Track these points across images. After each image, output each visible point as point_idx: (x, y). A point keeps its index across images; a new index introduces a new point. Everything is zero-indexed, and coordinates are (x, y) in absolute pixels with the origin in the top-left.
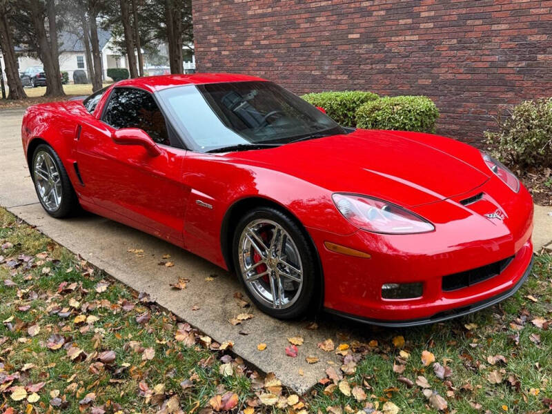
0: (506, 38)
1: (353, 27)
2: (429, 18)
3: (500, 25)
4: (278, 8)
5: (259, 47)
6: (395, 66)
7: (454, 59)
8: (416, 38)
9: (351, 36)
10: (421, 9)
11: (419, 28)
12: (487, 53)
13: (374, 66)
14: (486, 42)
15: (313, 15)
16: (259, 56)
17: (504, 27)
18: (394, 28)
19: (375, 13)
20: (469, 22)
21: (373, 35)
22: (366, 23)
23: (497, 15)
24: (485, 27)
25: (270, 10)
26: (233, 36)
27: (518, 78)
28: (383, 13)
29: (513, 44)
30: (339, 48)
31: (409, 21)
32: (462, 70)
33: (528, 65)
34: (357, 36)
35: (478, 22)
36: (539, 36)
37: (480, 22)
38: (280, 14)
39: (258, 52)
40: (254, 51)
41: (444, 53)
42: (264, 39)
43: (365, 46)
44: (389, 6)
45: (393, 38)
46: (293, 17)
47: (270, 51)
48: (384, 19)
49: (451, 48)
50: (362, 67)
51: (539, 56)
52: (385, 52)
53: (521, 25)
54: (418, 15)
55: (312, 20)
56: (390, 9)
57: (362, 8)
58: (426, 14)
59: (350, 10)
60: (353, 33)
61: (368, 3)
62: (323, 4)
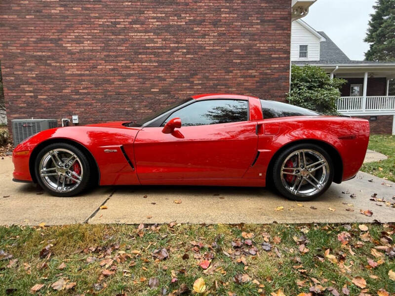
1: (153, 86)
2: (199, 84)
5: (77, 93)
9: (153, 90)
16: (78, 99)
17: (234, 89)
18: (180, 87)
19: (167, 80)
21: (167, 90)
25: (87, 72)
26: (51, 86)
28: (172, 80)
30: (145, 96)
31: (188, 85)
34: (158, 90)
35: (222, 87)
37: (224, 87)
38: (99, 76)
39: (77, 97)
40: (73, 96)
42: (84, 89)
43: (163, 95)
44: (176, 77)
45: (180, 92)
47: (89, 96)
50: (161, 106)
52: (175, 99)
54: (193, 82)
55: (124, 80)
56: (177, 78)
57: (159, 77)
58: (197, 82)
59: (151, 77)
60: (154, 89)
61: (163, 75)
62: (131, 72)
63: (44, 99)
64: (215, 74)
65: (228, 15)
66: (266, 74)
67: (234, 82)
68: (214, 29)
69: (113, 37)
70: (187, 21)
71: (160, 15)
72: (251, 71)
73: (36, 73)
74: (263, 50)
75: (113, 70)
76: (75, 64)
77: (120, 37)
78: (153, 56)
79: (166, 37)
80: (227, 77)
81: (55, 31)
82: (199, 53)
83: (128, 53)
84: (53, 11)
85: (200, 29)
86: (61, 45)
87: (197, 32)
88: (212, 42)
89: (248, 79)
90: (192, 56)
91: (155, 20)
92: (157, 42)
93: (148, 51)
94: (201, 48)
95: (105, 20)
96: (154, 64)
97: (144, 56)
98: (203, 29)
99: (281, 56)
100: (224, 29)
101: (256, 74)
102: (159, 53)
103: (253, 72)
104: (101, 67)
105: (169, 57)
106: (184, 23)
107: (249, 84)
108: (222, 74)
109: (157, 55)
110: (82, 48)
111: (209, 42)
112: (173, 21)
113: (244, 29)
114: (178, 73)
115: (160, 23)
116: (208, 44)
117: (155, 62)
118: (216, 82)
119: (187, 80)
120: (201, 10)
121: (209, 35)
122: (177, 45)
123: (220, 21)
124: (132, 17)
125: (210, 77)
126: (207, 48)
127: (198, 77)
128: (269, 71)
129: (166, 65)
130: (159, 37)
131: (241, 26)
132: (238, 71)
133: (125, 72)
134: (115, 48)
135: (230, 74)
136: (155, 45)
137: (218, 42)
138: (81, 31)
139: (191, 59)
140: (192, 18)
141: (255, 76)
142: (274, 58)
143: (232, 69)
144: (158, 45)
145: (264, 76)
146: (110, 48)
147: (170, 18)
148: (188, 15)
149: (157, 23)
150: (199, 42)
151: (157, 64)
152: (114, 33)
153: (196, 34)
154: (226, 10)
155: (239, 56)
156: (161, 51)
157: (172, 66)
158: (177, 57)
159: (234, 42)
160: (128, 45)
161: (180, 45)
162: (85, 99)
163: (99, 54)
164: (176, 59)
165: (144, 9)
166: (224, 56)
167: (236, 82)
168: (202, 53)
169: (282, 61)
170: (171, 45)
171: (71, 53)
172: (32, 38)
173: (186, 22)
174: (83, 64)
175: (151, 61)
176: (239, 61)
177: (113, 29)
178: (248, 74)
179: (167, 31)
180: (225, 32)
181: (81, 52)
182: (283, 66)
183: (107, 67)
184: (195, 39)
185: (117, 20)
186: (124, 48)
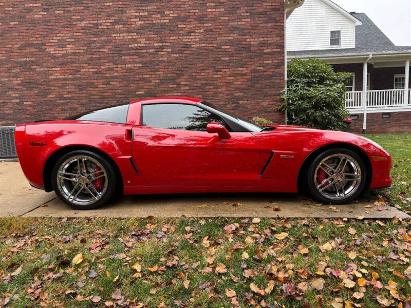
0: (225, 95)
1: (138, 88)
2: (186, 85)
4: (78, 76)
5: (61, 98)
9: (138, 93)
10: (180, 80)
11: (180, 90)
12: (217, 101)
14: (216, 96)
15: (108, 80)
16: (62, 104)
17: (223, 89)
18: (166, 89)
19: (153, 81)
20: (207, 87)
22: (147, 86)
23: (220, 84)
24: (215, 90)
25: (71, 76)
26: (36, 92)
28: (158, 81)
29: (228, 97)
30: (130, 99)
31: (175, 86)
33: (236, 106)
34: (143, 93)
35: (211, 87)
36: (239, 94)
37: (212, 87)
38: (83, 79)
39: (62, 101)
40: (57, 101)
42: (68, 93)
44: (162, 78)
45: (166, 94)
46: (93, 81)
47: (73, 101)
48: (159, 84)
51: (241, 102)
53: (230, 89)
54: (179, 83)
55: (108, 83)
56: (163, 80)
57: (144, 78)
58: (184, 83)
59: (135, 79)
60: (139, 91)
61: (148, 76)
62: (115, 74)
63: (30, 106)
64: (202, 74)
65: (214, 10)
66: (258, 71)
67: (223, 81)
68: (200, 25)
69: (95, 39)
70: (171, 18)
71: (143, 14)
72: (241, 69)
73: (21, 79)
74: (254, 46)
75: (96, 73)
76: (59, 69)
77: (103, 38)
78: (137, 57)
79: (150, 36)
80: (215, 76)
81: (38, 36)
82: (185, 52)
83: (111, 55)
84: (35, 16)
85: (184, 26)
86: (45, 50)
87: (182, 29)
88: (198, 39)
89: (239, 77)
90: (178, 55)
91: (138, 19)
92: (140, 42)
93: (131, 51)
94: (187, 46)
95: (87, 22)
96: (139, 65)
97: (128, 57)
98: (188, 26)
99: (274, 50)
100: (210, 24)
101: (246, 71)
102: (142, 53)
103: (243, 70)
104: (84, 70)
105: (154, 58)
106: (168, 21)
107: (239, 83)
108: (210, 74)
109: (140, 55)
110: (65, 52)
111: (194, 40)
112: (157, 19)
113: (232, 23)
114: (164, 74)
115: (143, 22)
116: (193, 42)
117: (139, 63)
118: (204, 82)
119: (173, 80)
120: (185, 6)
121: (194, 32)
122: (161, 44)
123: (206, 16)
124: (114, 18)
125: (197, 77)
126: (193, 46)
127: (185, 77)
128: (261, 68)
129: (150, 66)
130: (142, 36)
131: (229, 20)
132: (228, 70)
133: (108, 75)
134: (98, 50)
135: (219, 73)
136: (139, 45)
137: (204, 39)
138: (63, 35)
139: (177, 58)
140: (176, 15)
141: (245, 74)
142: (265, 53)
143: (221, 67)
144: (142, 45)
145: (256, 74)
146: (93, 50)
147: (153, 16)
148: (172, 12)
149: (140, 23)
150: (184, 40)
151: (141, 65)
152: (96, 35)
153: (181, 32)
154: (212, 4)
155: (227, 53)
156: (144, 51)
157: (156, 67)
158: (162, 57)
159: (222, 38)
160: (110, 47)
161: (164, 44)
162: (69, 104)
163: (81, 57)
164: (161, 59)
165: (126, 9)
166: (211, 54)
167: (226, 81)
168: (188, 52)
169: (276, 56)
170: (155, 45)
171: (54, 57)
172: (16, 44)
173: (170, 20)
174: (67, 68)
175: (135, 63)
176: (228, 58)
177: (95, 30)
178: (238, 72)
179: (150, 30)
180: (211, 28)
181: (64, 56)
182: (276, 61)
183: (91, 70)
184: (180, 37)
185: (99, 22)
186: (107, 50)
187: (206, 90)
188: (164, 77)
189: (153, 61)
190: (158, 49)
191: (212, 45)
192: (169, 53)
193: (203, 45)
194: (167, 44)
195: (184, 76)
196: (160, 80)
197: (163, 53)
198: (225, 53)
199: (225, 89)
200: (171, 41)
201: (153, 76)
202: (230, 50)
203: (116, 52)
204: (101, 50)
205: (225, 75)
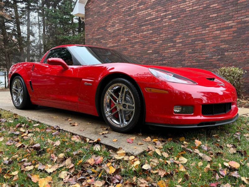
0: (212, 47)
3: (209, 43)
4: (120, 44)
6: (167, 62)
7: (191, 57)
8: (175, 50)
10: (176, 39)
12: (204, 54)
13: (158, 62)
14: (204, 49)
15: (133, 45)
20: (196, 42)
22: (154, 46)
23: (207, 39)
24: (203, 44)
27: (218, 63)
29: (214, 49)
32: (194, 61)
33: (221, 57)
36: (225, 46)
41: (186, 55)
46: (126, 46)
49: (189, 53)
51: (226, 53)
53: (217, 42)
187: (196, 45)
188: (165, 38)
189: (159, 27)
190: (163, 18)
191: (202, 6)
192: (170, 19)
193: (195, 8)
194: (169, 12)
195: (179, 35)
196: (163, 41)
197: (166, 20)
198: (213, 11)
199: (211, 43)
200: (172, 9)
201: (158, 38)
202: (218, 7)
203: (139, 25)
204: (131, 25)
205: (212, 30)
